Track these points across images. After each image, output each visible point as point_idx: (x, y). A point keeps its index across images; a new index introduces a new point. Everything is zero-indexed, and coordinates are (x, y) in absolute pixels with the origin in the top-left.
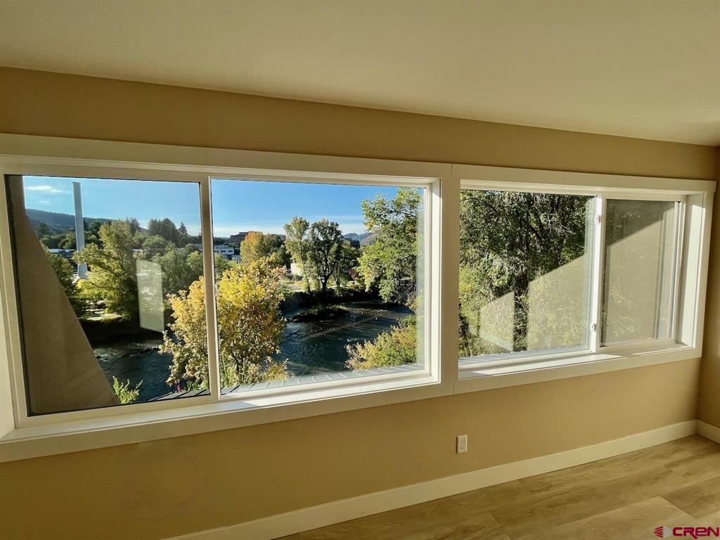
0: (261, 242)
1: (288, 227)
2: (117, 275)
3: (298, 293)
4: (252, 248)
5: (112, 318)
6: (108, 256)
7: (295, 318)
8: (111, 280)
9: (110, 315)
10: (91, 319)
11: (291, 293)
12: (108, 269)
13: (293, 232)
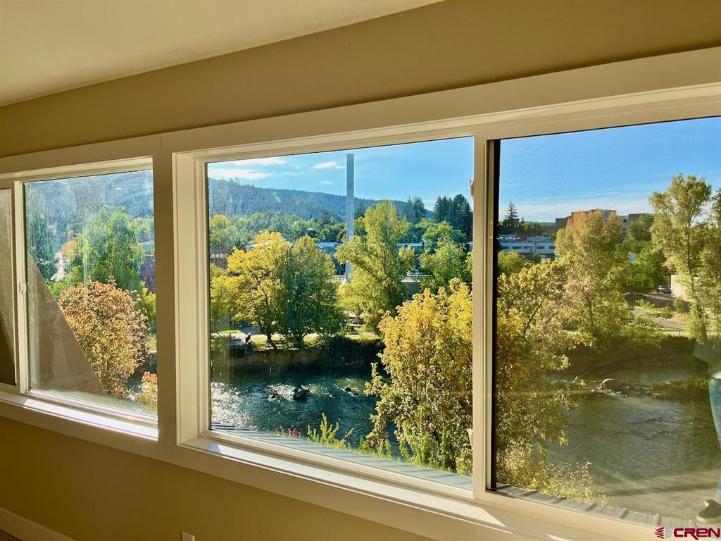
0: (597, 230)
1: (660, 199)
2: (380, 281)
3: (676, 338)
4: (577, 242)
5: (370, 339)
6: (370, 253)
7: (657, 388)
8: (371, 286)
9: (370, 334)
10: (348, 336)
11: (658, 337)
12: (370, 271)
13: (671, 208)
